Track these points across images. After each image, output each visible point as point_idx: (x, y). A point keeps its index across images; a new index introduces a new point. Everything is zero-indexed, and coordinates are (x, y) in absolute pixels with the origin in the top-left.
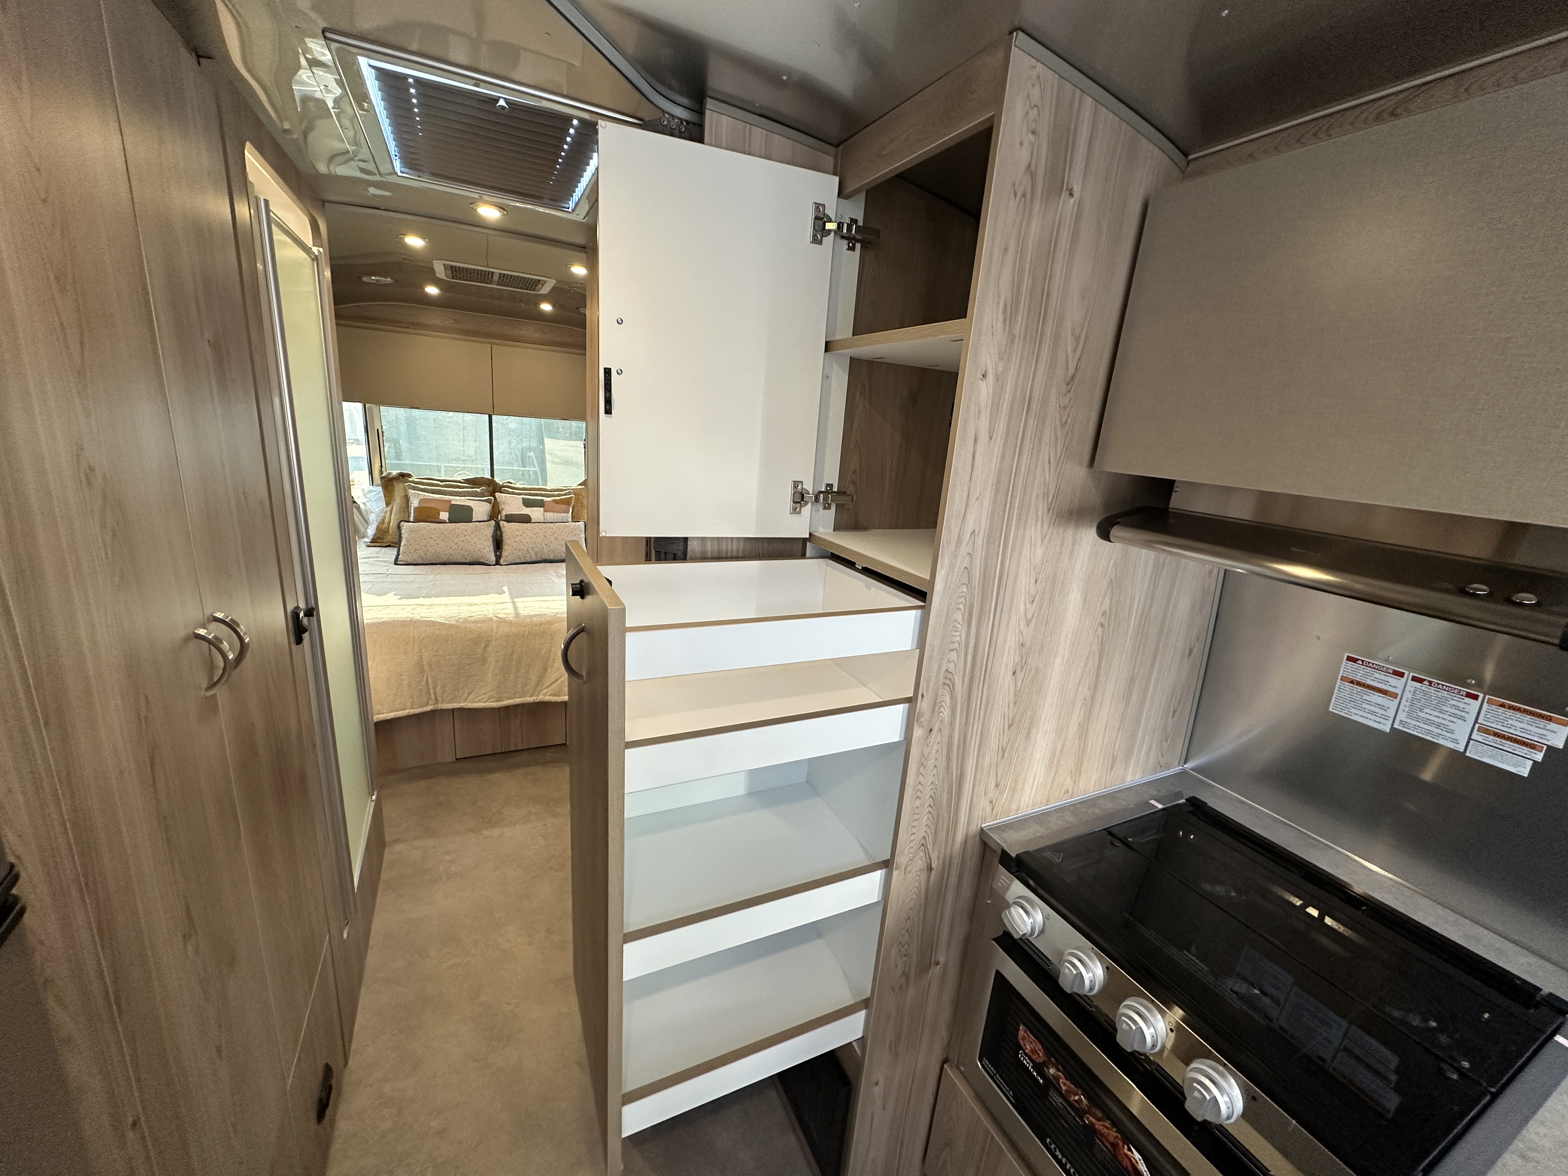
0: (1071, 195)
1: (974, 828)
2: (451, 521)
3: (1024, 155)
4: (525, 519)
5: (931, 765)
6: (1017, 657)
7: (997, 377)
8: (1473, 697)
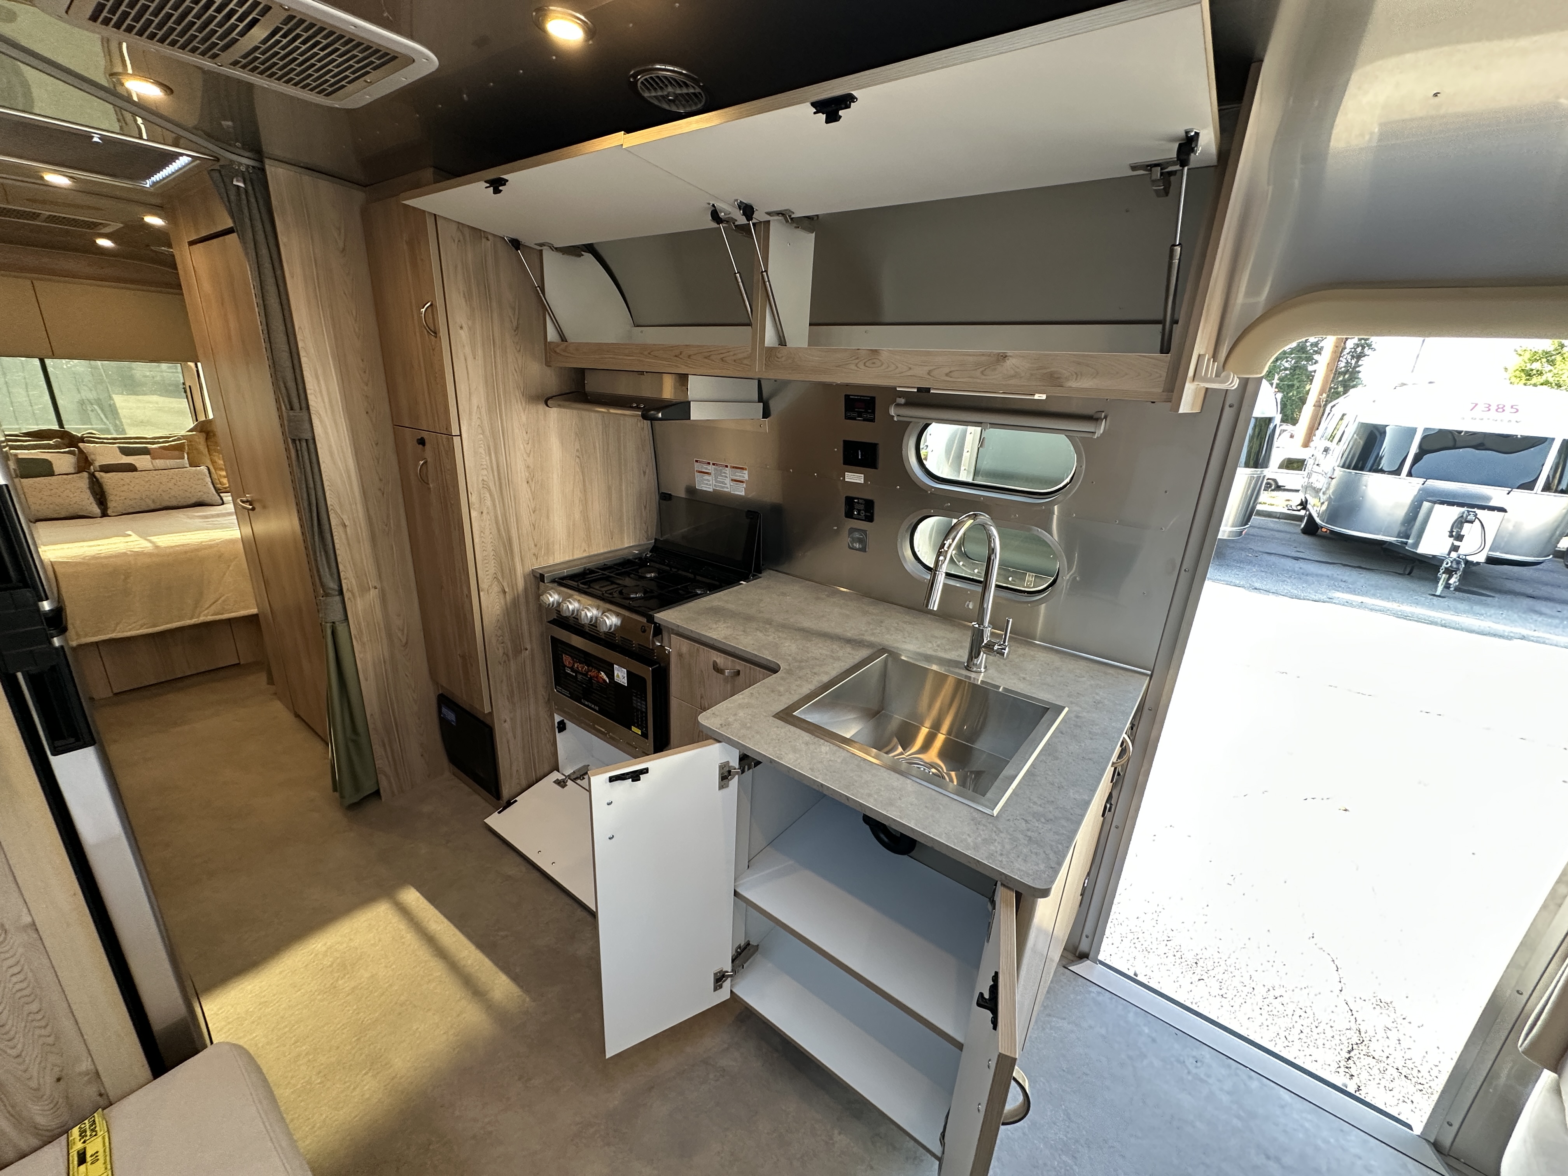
1: (527, 570)
5: (487, 532)
6: (527, 474)
7: (470, 329)
8: (727, 466)
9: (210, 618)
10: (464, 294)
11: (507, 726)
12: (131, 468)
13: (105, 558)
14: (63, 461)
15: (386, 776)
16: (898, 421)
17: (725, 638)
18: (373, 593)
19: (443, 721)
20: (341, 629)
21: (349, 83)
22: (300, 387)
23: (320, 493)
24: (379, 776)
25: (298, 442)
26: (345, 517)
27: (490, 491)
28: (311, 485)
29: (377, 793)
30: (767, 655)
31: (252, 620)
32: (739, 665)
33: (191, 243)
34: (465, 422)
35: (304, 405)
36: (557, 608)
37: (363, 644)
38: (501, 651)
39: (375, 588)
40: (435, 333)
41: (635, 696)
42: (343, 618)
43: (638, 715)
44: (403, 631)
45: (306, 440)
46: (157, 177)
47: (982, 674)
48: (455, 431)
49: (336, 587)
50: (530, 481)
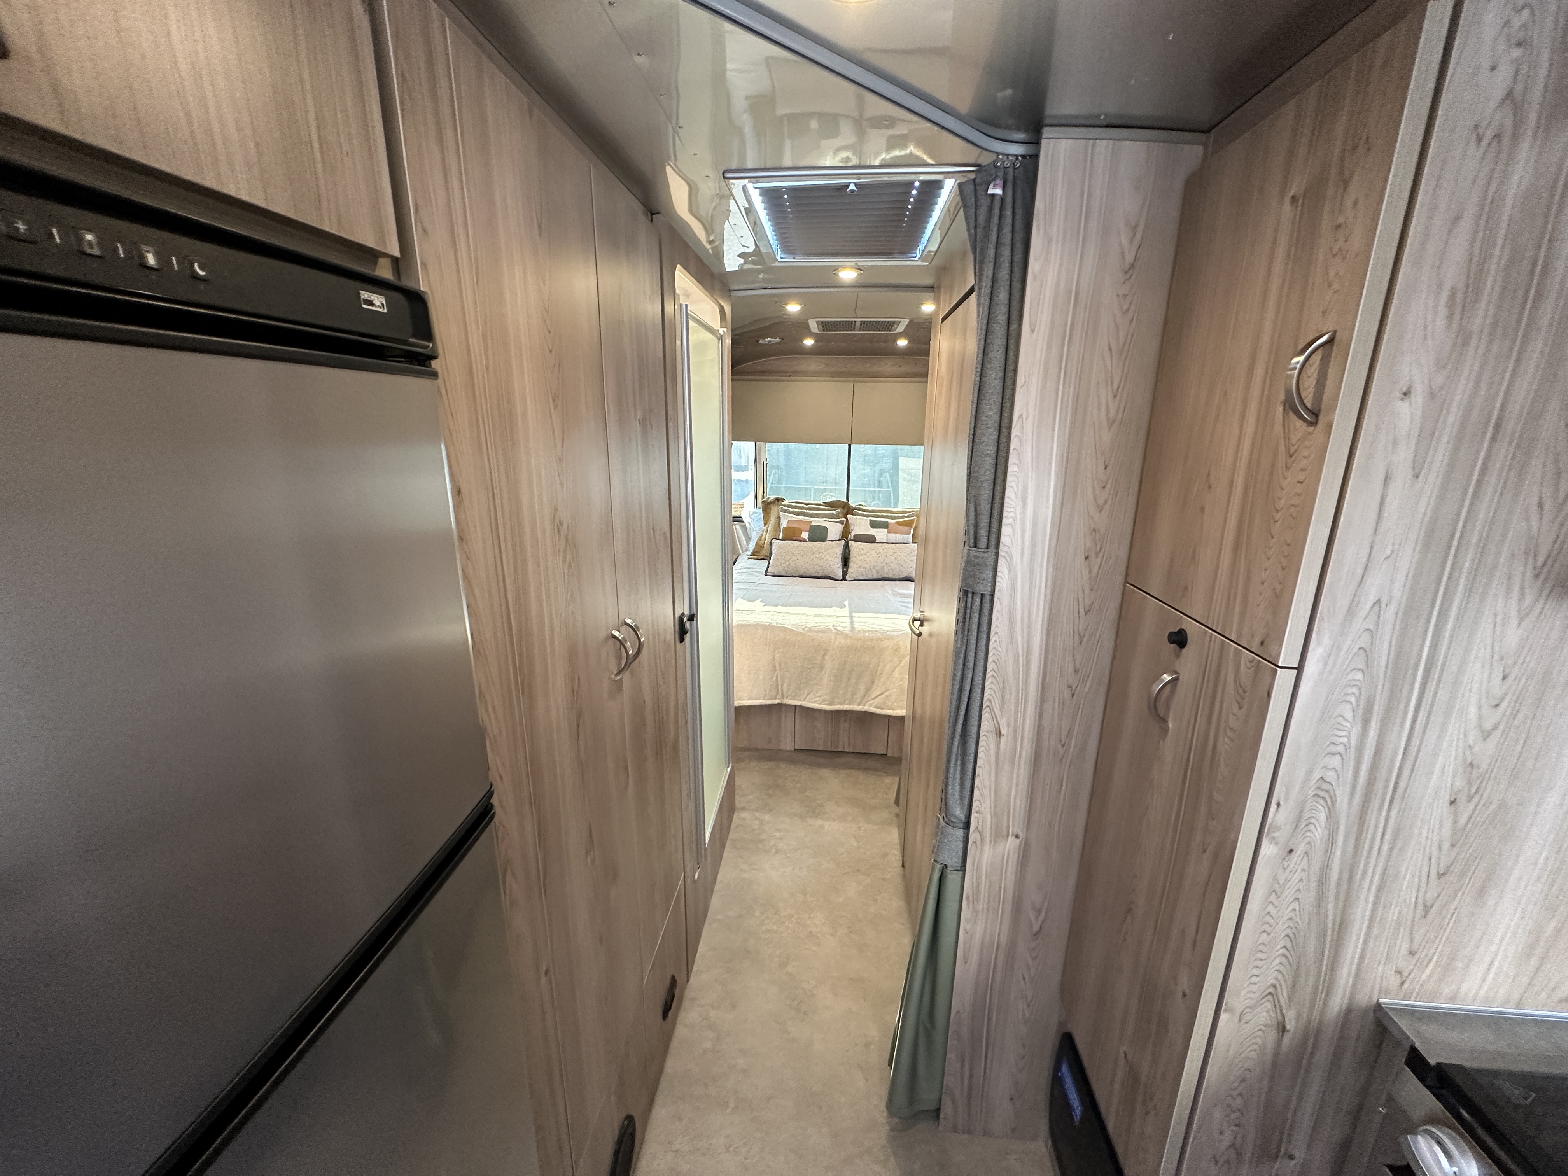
2: (811, 539)
4: (871, 540)
5: (1289, 894)
9: (873, 710)
13: (818, 632)
14: (835, 529)
15: (954, 1101)
18: (1012, 844)
20: (953, 878)
24: (944, 1096)
25: (970, 595)
26: (1003, 723)
33: (944, 319)
34: (1326, 640)
37: (976, 912)
39: (1017, 837)
40: (1314, 422)
44: (1039, 912)
45: (982, 595)
48: (1288, 655)
49: (963, 817)
50: (1462, 798)
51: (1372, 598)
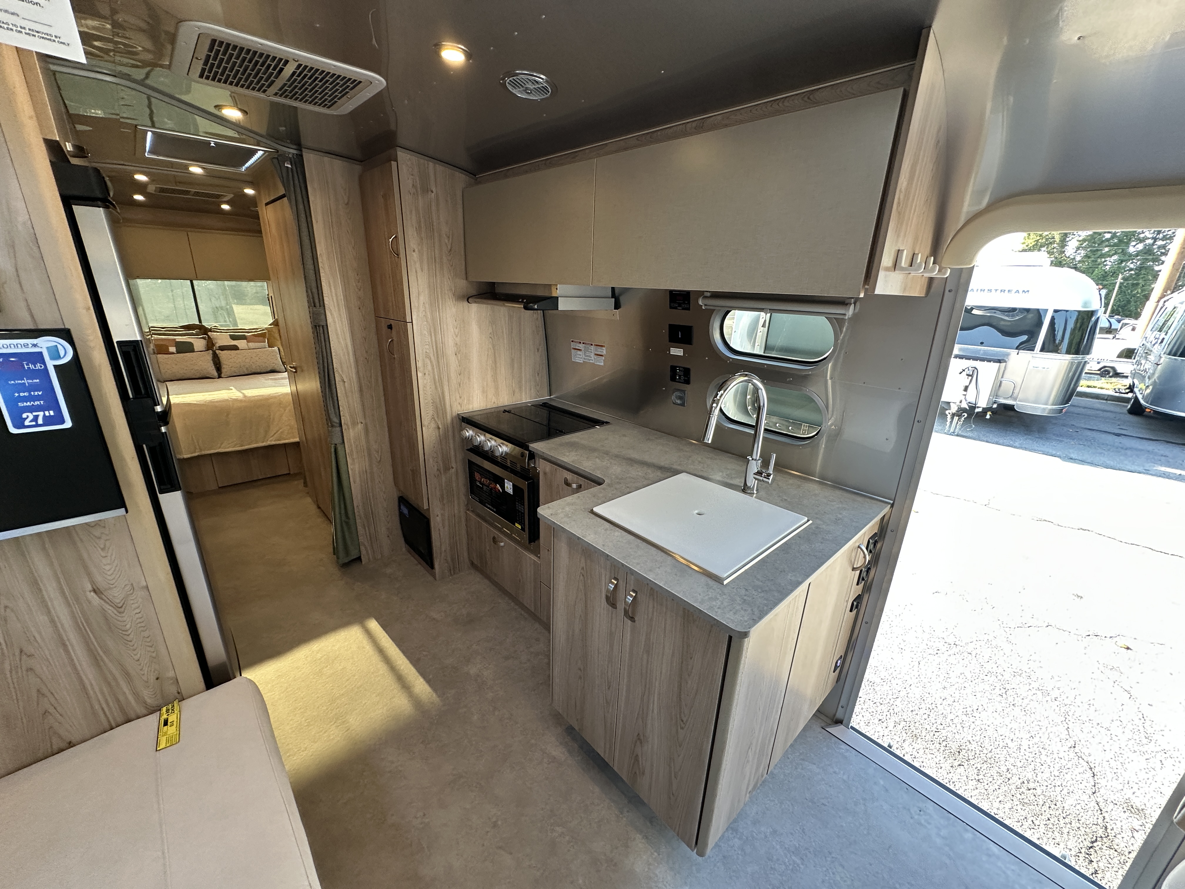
0: (432, 192)
1: (454, 414)
2: (178, 352)
3: (410, 182)
5: (428, 388)
6: (456, 348)
7: (419, 251)
8: (592, 345)
9: (273, 443)
10: (416, 228)
11: (439, 519)
12: (235, 348)
13: (217, 402)
14: (199, 343)
15: (366, 548)
16: (706, 309)
17: (573, 462)
18: (360, 426)
19: (401, 514)
20: (340, 448)
21: (339, 99)
22: (320, 292)
23: (330, 361)
24: (361, 547)
25: (318, 328)
26: (344, 376)
27: (430, 359)
28: (325, 355)
29: (359, 559)
30: (598, 474)
31: (297, 444)
32: (582, 481)
33: (267, 204)
34: (415, 313)
35: (322, 304)
36: (469, 440)
37: (353, 459)
38: (436, 468)
39: (362, 423)
40: (398, 255)
41: (518, 502)
42: (342, 442)
43: (519, 515)
44: (378, 452)
45: (323, 326)
46: (248, 165)
47: (755, 495)
48: (408, 319)
49: (338, 422)
50: (457, 354)
51: (422, 302)
